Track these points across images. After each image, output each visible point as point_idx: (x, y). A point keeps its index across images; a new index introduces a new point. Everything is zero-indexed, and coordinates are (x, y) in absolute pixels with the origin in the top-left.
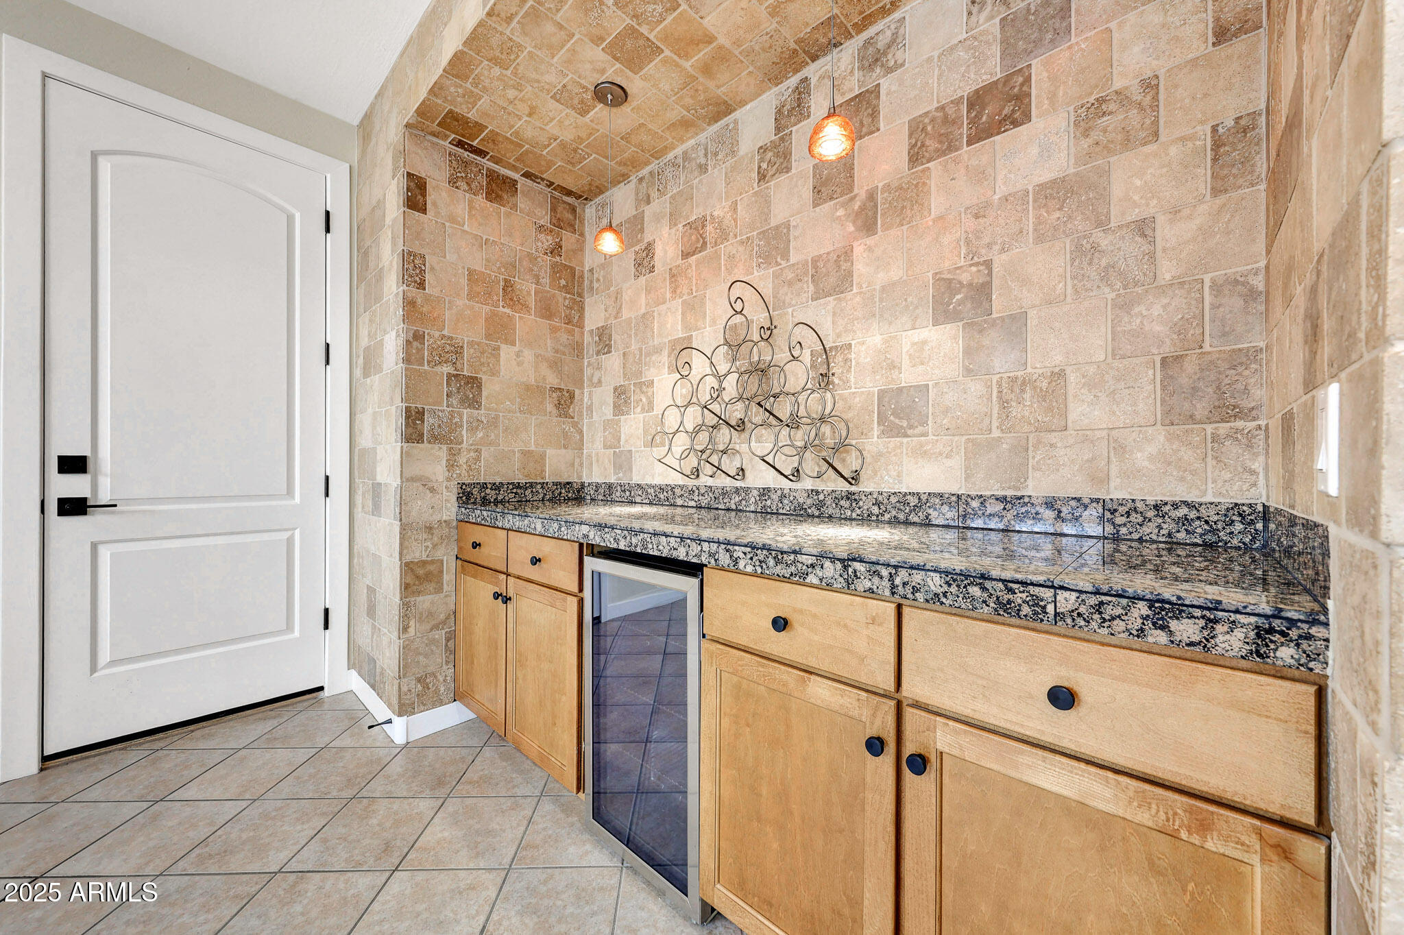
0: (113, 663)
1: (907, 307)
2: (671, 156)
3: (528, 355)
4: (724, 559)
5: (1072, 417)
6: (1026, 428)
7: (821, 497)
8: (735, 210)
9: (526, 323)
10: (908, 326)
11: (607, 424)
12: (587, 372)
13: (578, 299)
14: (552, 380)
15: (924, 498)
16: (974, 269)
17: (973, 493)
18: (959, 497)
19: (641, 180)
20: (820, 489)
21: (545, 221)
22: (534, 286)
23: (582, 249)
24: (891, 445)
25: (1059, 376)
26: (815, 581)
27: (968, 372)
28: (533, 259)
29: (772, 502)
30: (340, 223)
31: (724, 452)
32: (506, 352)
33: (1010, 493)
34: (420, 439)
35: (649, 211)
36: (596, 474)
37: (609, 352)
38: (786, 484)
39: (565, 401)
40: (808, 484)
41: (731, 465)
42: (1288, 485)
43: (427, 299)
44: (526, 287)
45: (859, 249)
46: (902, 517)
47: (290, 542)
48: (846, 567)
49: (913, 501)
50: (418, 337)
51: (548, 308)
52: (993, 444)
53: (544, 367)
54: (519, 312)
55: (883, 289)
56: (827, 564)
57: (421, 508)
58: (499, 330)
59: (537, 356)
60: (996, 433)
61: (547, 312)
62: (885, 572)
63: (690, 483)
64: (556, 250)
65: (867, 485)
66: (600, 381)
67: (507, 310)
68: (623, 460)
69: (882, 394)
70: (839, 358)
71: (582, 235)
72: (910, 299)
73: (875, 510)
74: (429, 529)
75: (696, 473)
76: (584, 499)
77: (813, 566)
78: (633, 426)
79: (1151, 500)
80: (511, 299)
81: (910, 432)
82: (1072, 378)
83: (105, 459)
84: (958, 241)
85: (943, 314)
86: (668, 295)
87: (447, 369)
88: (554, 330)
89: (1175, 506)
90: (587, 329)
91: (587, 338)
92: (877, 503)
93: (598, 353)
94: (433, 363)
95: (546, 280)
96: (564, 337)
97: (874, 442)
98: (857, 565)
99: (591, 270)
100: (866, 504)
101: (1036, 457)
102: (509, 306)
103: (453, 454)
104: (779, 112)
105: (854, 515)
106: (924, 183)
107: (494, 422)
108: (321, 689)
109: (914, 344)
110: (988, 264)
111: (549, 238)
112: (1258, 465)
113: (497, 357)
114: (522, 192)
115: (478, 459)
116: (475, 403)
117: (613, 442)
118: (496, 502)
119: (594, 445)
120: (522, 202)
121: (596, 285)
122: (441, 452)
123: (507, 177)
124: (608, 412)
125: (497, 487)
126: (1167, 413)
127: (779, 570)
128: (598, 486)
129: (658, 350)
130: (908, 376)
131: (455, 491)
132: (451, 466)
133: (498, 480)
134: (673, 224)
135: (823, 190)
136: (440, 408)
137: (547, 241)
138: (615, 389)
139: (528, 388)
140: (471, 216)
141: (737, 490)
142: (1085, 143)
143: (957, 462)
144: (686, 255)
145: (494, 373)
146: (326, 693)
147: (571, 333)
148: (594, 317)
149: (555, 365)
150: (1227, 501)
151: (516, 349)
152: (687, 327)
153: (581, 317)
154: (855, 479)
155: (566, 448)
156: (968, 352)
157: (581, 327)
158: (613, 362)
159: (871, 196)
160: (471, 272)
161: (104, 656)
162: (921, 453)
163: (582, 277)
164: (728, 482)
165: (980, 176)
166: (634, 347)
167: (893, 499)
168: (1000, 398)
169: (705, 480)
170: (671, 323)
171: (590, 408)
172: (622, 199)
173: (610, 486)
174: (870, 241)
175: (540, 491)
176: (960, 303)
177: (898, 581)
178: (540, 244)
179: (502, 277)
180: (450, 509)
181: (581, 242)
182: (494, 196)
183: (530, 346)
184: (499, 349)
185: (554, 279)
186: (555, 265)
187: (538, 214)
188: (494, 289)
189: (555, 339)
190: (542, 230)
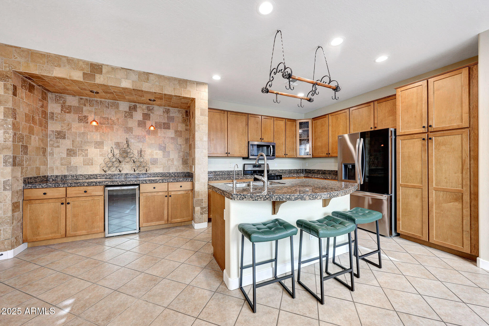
1: (155, 147)
2: (95, 99)
3: (37, 138)
4: (145, 182)
5: (174, 163)
6: (170, 164)
7: (140, 174)
8: (118, 120)
9: (36, 128)
10: (155, 150)
11: (64, 159)
12: (50, 142)
13: (47, 121)
14: (42, 145)
15: (157, 173)
16: (164, 144)
17: (164, 172)
18: (162, 173)
20: (139, 173)
21: (40, 98)
22: (38, 117)
23: (48, 106)
24: (152, 166)
25: (173, 159)
26: (159, 182)
27: (163, 157)
28: (37, 109)
32: (33, 137)
33: (168, 172)
34: (15, 165)
35: (85, 108)
36: (56, 173)
37: (64, 139)
39: (44, 151)
42: (191, 170)
43: (17, 122)
45: (147, 137)
46: (154, 176)
48: (162, 180)
49: (156, 174)
50: (15, 134)
51: (41, 124)
52: (166, 166)
53: (41, 143)
54: (35, 125)
55: (151, 144)
56: (160, 180)
57: (15, 186)
58: (31, 131)
59: (39, 138)
60: (167, 165)
62: (167, 180)
64: (42, 107)
65: (148, 172)
66: (59, 146)
67: (33, 125)
68: (72, 169)
69: (151, 159)
70: (143, 152)
71: (48, 101)
72: (155, 146)
73: (150, 175)
74: (17, 192)
77: (158, 181)
79: (181, 172)
80: (34, 122)
81: (155, 164)
82: (174, 159)
84: (162, 140)
85: (160, 149)
87: (21, 143)
88: (42, 130)
89: (183, 172)
91: (49, 132)
92: (150, 174)
93: (57, 138)
94: (18, 142)
95: (40, 116)
96: (44, 132)
97: (149, 166)
98: (164, 180)
99: (52, 113)
100: (148, 175)
101: (171, 168)
102: (33, 124)
103: (22, 169)
104: (130, 107)
105: (146, 177)
106: (157, 131)
107: (30, 159)
109: (156, 152)
110: (166, 144)
111: (41, 102)
112: (188, 169)
113: (31, 139)
114: (36, 90)
115: (27, 170)
116: (26, 153)
117: (67, 164)
118: (31, 183)
119: (55, 164)
120: (35, 92)
121: (55, 118)
122: (20, 169)
123: (33, 85)
124: (65, 155)
125: (31, 178)
126: (182, 164)
127: (154, 182)
130: (155, 157)
131: (23, 180)
132: (22, 173)
133: (31, 176)
135: (140, 125)
136: (20, 156)
137: (40, 104)
138: (68, 149)
139: (37, 148)
140: (25, 97)
142: (176, 135)
143: (162, 168)
145: (30, 144)
147: (45, 130)
148: (50, 127)
149: (42, 140)
150: (186, 172)
151: (35, 136)
152: (101, 139)
153: (47, 126)
155: (44, 166)
156: (163, 155)
157: (47, 129)
160: (26, 114)
162: (157, 167)
163: (48, 114)
165: (164, 133)
166: (78, 140)
167: (153, 174)
168: (167, 161)
171: (51, 153)
174: (149, 136)
175: (39, 179)
176: (162, 148)
177: (168, 181)
178: (39, 105)
179: (32, 115)
180: (21, 186)
181: (47, 104)
182: (30, 91)
183: (37, 135)
184: (31, 137)
185: (42, 115)
186: (42, 111)
187: (39, 95)
188: (30, 118)
189: (42, 133)
190: (40, 100)
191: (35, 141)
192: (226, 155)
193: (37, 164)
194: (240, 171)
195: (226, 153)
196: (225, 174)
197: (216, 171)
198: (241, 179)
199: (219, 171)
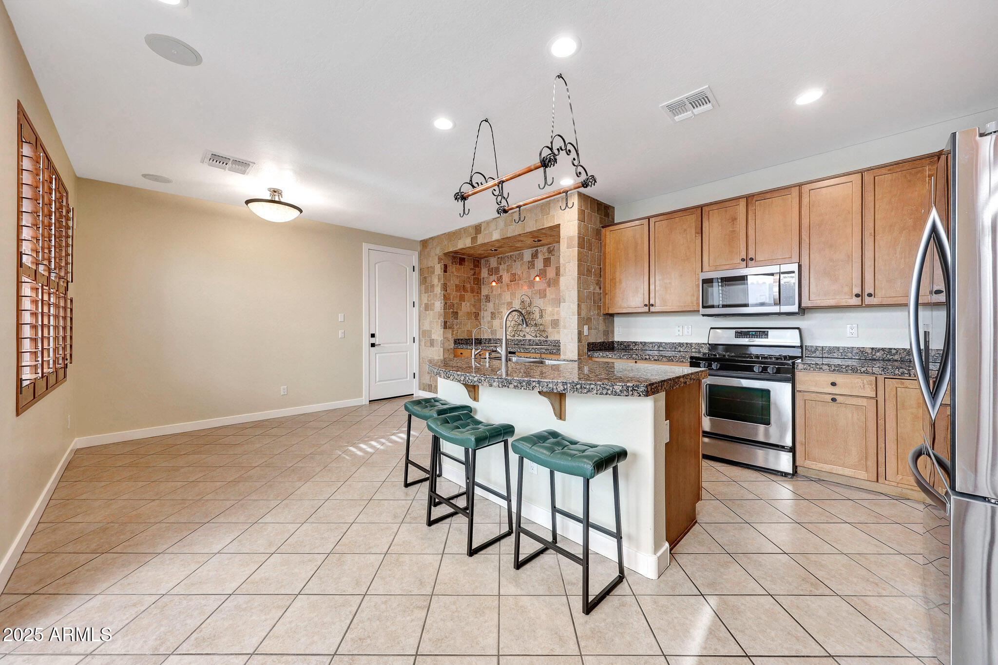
0: (379, 381)
1: (555, 303)
2: (507, 255)
3: (468, 304)
4: (519, 351)
8: (523, 274)
9: (468, 295)
10: (556, 307)
11: (489, 322)
12: (482, 307)
13: (480, 287)
14: (474, 310)
19: (499, 258)
21: (472, 267)
22: (470, 285)
23: (481, 272)
24: (553, 330)
28: (469, 278)
29: (531, 343)
30: (417, 269)
31: (521, 331)
32: (463, 304)
34: (446, 328)
35: (501, 267)
36: (485, 336)
37: (489, 302)
38: (534, 339)
39: (477, 315)
40: (538, 338)
41: (522, 334)
43: (448, 294)
44: (468, 286)
47: (407, 354)
50: (446, 303)
51: (473, 291)
53: (472, 307)
54: (466, 293)
55: (552, 299)
57: (446, 345)
58: (462, 298)
59: (470, 304)
61: (472, 291)
63: (513, 338)
64: (474, 274)
65: (549, 339)
66: (486, 310)
68: (494, 332)
69: (551, 320)
70: (544, 312)
71: (481, 268)
74: (448, 350)
75: (514, 336)
76: (482, 343)
78: (496, 323)
80: (465, 290)
81: (556, 327)
83: (377, 335)
86: (506, 290)
87: (451, 310)
88: (474, 296)
90: (483, 294)
91: (482, 297)
93: (486, 302)
94: (449, 309)
95: (472, 283)
96: (476, 298)
97: (550, 330)
99: (483, 278)
100: (549, 342)
102: (464, 292)
103: (453, 331)
104: (532, 255)
107: (461, 323)
108: (413, 394)
113: (461, 306)
114: (467, 261)
115: (458, 333)
116: (457, 318)
117: (491, 327)
118: (462, 344)
119: (485, 326)
120: (466, 263)
121: (485, 283)
122: (450, 331)
123: (463, 258)
124: (489, 319)
125: (462, 340)
127: (527, 351)
128: (486, 339)
129: (504, 304)
130: (556, 317)
131: (453, 341)
132: (452, 335)
133: (461, 338)
134: (508, 273)
136: (451, 320)
137: (472, 272)
138: (491, 313)
139: (468, 313)
140: (456, 271)
141: (524, 340)
144: (511, 281)
145: (461, 310)
146: (414, 396)
147: (478, 296)
148: (485, 291)
149: (474, 306)
151: (466, 303)
152: (511, 299)
153: (481, 291)
154: (547, 337)
155: (477, 329)
157: (481, 295)
158: (490, 306)
159: (550, 279)
160: (456, 285)
161: (377, 380)
162: (557, 332)
163: (481, 280)
164: (522, 338)
166: (497, 302)
167: (553, 341)
169: (516, 338)
170: (507, 297)
171: (483, 317)
172: (493, 262)
173: (490, 339)
174: (550, 289)
175: (471, 341)
179: (463, 284)
180: (452, 346)
181: (480, 270)
182: (461, 264)
183: (468, 301)
184: (461, 304)
185: (474, 282)
186: (474, 278)
187: (470, 264)
188: (461, 288)
189: (474, 299)
190: (471, 269)
191: (466, 307)
192: (646, 309)
193: (469, 327)
194: (703, 344)
195: (646, 305)
196: (664, 350)
197: (645, 342)
198: (656, 360)
199: (652, 343)
